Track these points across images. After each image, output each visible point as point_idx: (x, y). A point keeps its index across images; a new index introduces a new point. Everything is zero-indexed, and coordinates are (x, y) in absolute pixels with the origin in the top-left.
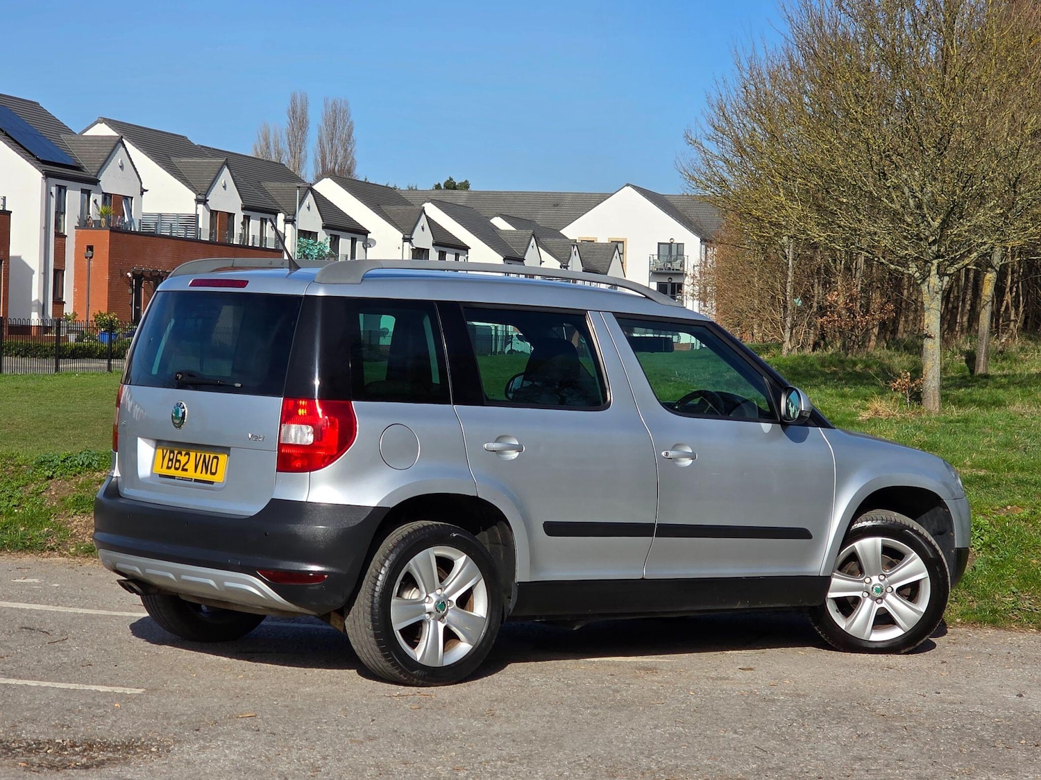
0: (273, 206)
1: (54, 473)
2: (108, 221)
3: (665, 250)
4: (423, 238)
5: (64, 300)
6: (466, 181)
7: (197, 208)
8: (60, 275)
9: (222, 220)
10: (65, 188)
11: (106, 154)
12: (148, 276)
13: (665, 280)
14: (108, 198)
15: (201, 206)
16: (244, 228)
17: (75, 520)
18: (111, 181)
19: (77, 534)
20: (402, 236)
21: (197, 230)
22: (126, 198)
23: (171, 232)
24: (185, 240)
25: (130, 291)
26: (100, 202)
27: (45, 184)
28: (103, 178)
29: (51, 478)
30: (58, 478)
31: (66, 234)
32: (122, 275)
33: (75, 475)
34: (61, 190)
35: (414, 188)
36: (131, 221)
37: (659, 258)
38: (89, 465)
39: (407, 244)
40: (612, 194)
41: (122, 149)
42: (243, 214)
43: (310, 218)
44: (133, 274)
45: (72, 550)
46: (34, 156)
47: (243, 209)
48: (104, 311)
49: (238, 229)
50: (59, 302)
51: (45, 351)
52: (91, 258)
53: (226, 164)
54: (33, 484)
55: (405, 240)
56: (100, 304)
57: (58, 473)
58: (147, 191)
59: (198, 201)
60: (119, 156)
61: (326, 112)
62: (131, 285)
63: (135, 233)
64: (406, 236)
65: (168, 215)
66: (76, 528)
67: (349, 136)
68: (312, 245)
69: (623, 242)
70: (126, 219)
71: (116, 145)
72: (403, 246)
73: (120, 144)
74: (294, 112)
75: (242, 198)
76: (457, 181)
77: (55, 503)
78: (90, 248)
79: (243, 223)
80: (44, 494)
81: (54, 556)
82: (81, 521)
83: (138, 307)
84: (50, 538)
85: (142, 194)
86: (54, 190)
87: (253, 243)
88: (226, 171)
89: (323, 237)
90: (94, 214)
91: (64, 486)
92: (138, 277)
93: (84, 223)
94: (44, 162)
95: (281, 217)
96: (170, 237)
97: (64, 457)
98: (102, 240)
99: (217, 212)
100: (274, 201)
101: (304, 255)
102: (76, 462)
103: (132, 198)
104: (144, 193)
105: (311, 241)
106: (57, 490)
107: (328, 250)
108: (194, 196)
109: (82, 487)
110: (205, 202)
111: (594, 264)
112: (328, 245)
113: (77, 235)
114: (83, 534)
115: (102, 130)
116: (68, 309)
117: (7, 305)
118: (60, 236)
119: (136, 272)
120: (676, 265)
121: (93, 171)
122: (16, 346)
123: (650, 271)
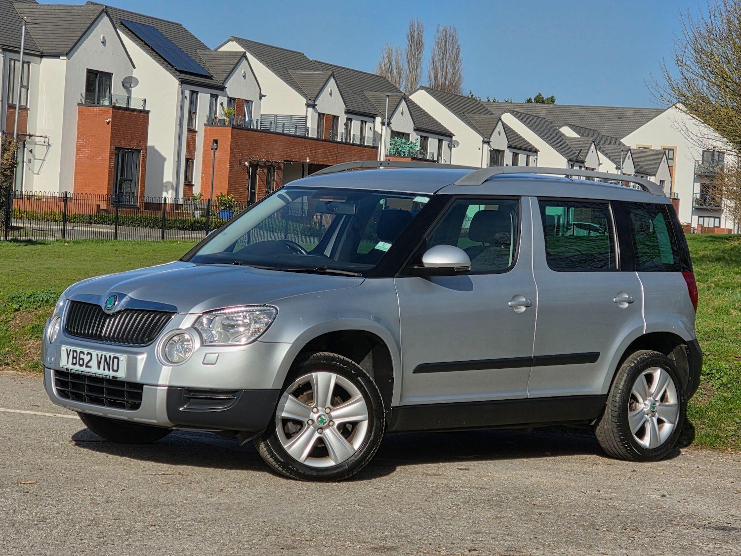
0: (372, 112)
1: (20, 306)
2: (231, 120)
3: (708, 157)
4: (500, 141)
5: (193, 184)
6: (553, 97)
7: (307, 111)
8: (191, 163)
9: (328, 121)
10: (197, 93)
11: (232, 66)
12: (263, 165)
13: (707, 182)
14: (233, 101)
15: (310, 109)
16: (347, 128)
17: (29, 343)
18: (235, 87)
19: (29, 354)
20: (482, 139)
21: (307, 130)
22: (247, 101)
23: (283, 130)
24: (295, 136)
25: (247, 177)
26: (225, 105)
27: (180, 89)
28: (228, 85)
29: (18, 310)
30: (23, 310)
31: (196, 130)
32: (240, 164)
33: (36, 309)
34: (194, 93)
35: (510, 101)
36: (251, 120)
37: (703, 163)
38: (47, 301)
39: (486, 146)
40: (666, 110)
41: (245, 61)
42: (346, 116)
43: (403, 122)
44: (250, 162)
45: (22, 366)
46: (173, 67)
47: (346, 113)
48: (225, 193)
49: (341, 129)
50: (189, 185)
51: (170, 223)
52: (216, 149)
53: (333, 75)
54: (4, 315)
55: (484, 142)
56: (222, 187)
57: (24, 307)
58: (265, 96)
59: (308, 105)
60: (243, 67)
61: (438, 36)
62: (249, 172)
63: (253, 130)
64: (486, 140)
65: (282, 116)
66: (29, 349)
67: (457, 56)
68: (405, 143)
69: (673, 149)
70: (247, 119)
71: (241, 59)
72: (483, 147)
73: (244, 58)
74: (412, 36)
75: (345, 104)
76: (545, 96)
77: (17, 330)
78: (216, 142)
79: (346, 124)
80: (11, 322)
81: (8, 370)
82: (34, 344)
83: (253, 191)
84: (8, 356)
85: (261, 98)
86: (188, 93)
87: (354, 140)
88: (332, 80)
89: (415, 138)
90: (220, 114)
91: (26, 317)
92: (254, 166)
93: (212, 122)
94: (181, 72)
95: (378, 120)
96: (282, 134)
97: (29, 294)
98: (226, 136)
99: (324, 114)
100: (373, 106)
101: (397, 151)
102: (37, 298)
103: (252, 102)
104: (263, 98)
105: (404, 141)
106: (21, 319)
107: (418, 148)
108: (304, 101)
109: (39, 318)
110: (313, 106)
111: (644, 167)
112: (418, 144)
113: (205, 131)
114: (34, 353)
115: (234, 47)
116: (196, 191)
117: (144, 186)
118: (192, 131)
119: (252, 162)
120: (717, 170)
121: (221, 79)
122: (146, 219)
123: (695, 174)
